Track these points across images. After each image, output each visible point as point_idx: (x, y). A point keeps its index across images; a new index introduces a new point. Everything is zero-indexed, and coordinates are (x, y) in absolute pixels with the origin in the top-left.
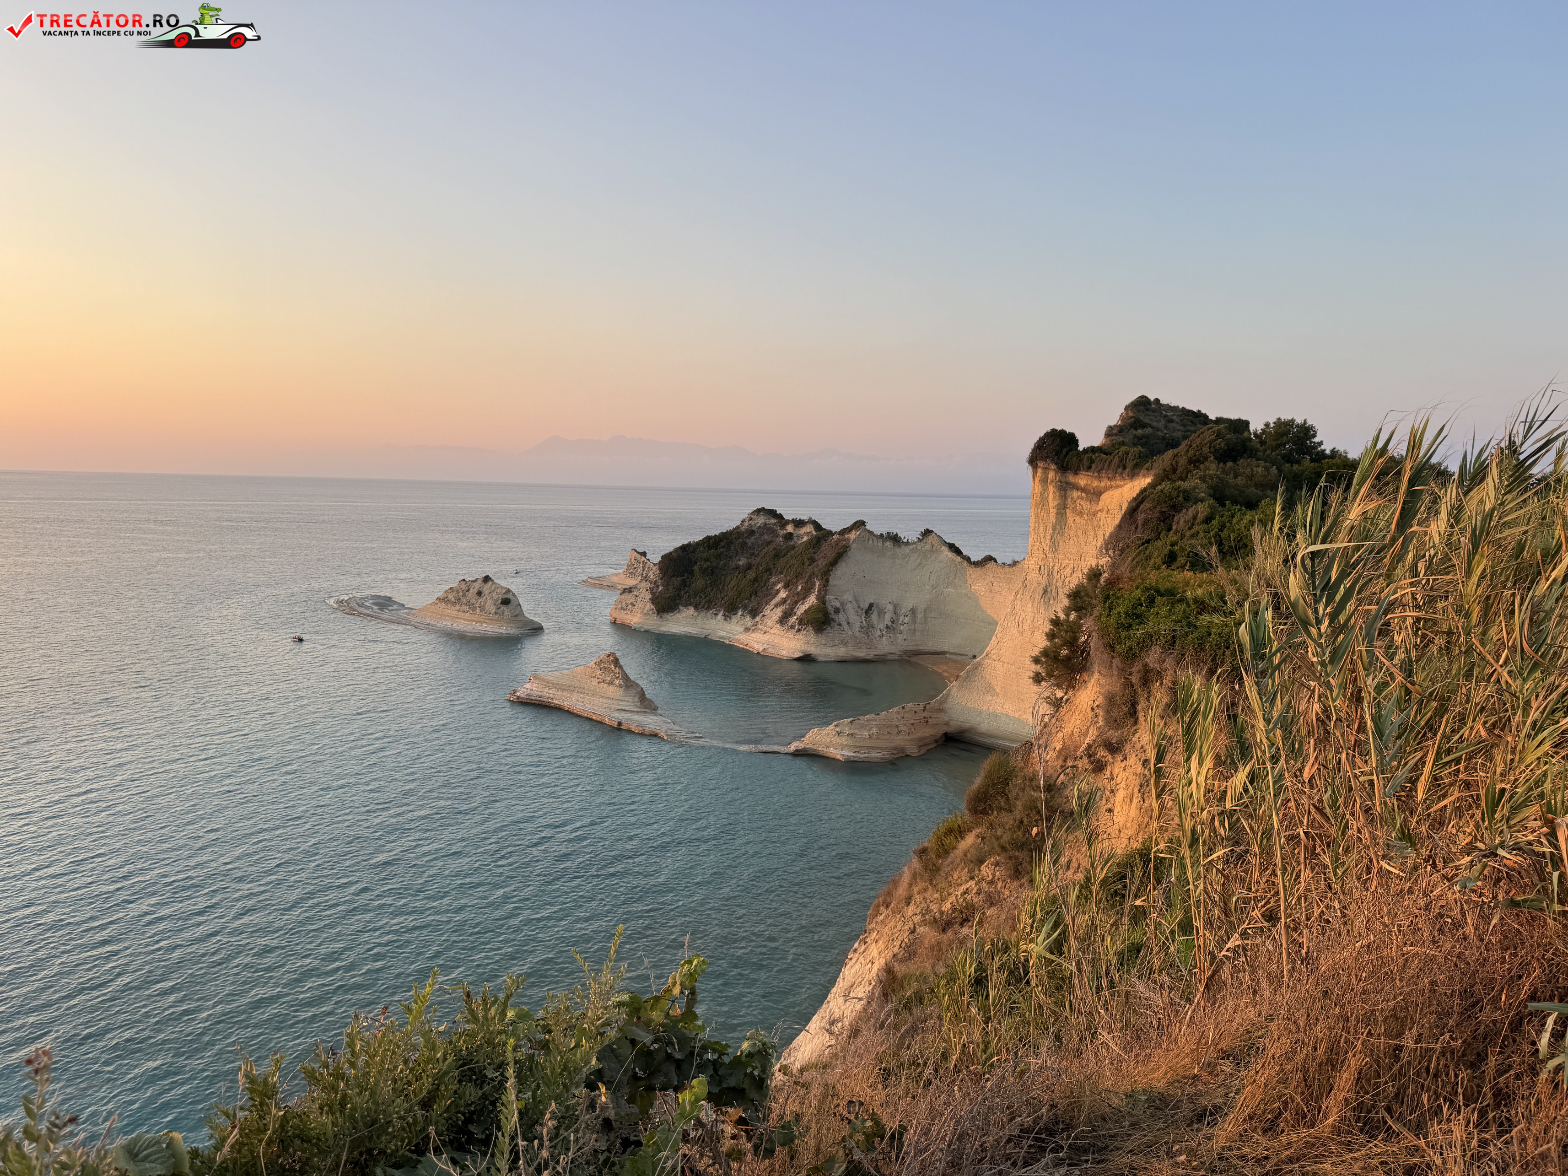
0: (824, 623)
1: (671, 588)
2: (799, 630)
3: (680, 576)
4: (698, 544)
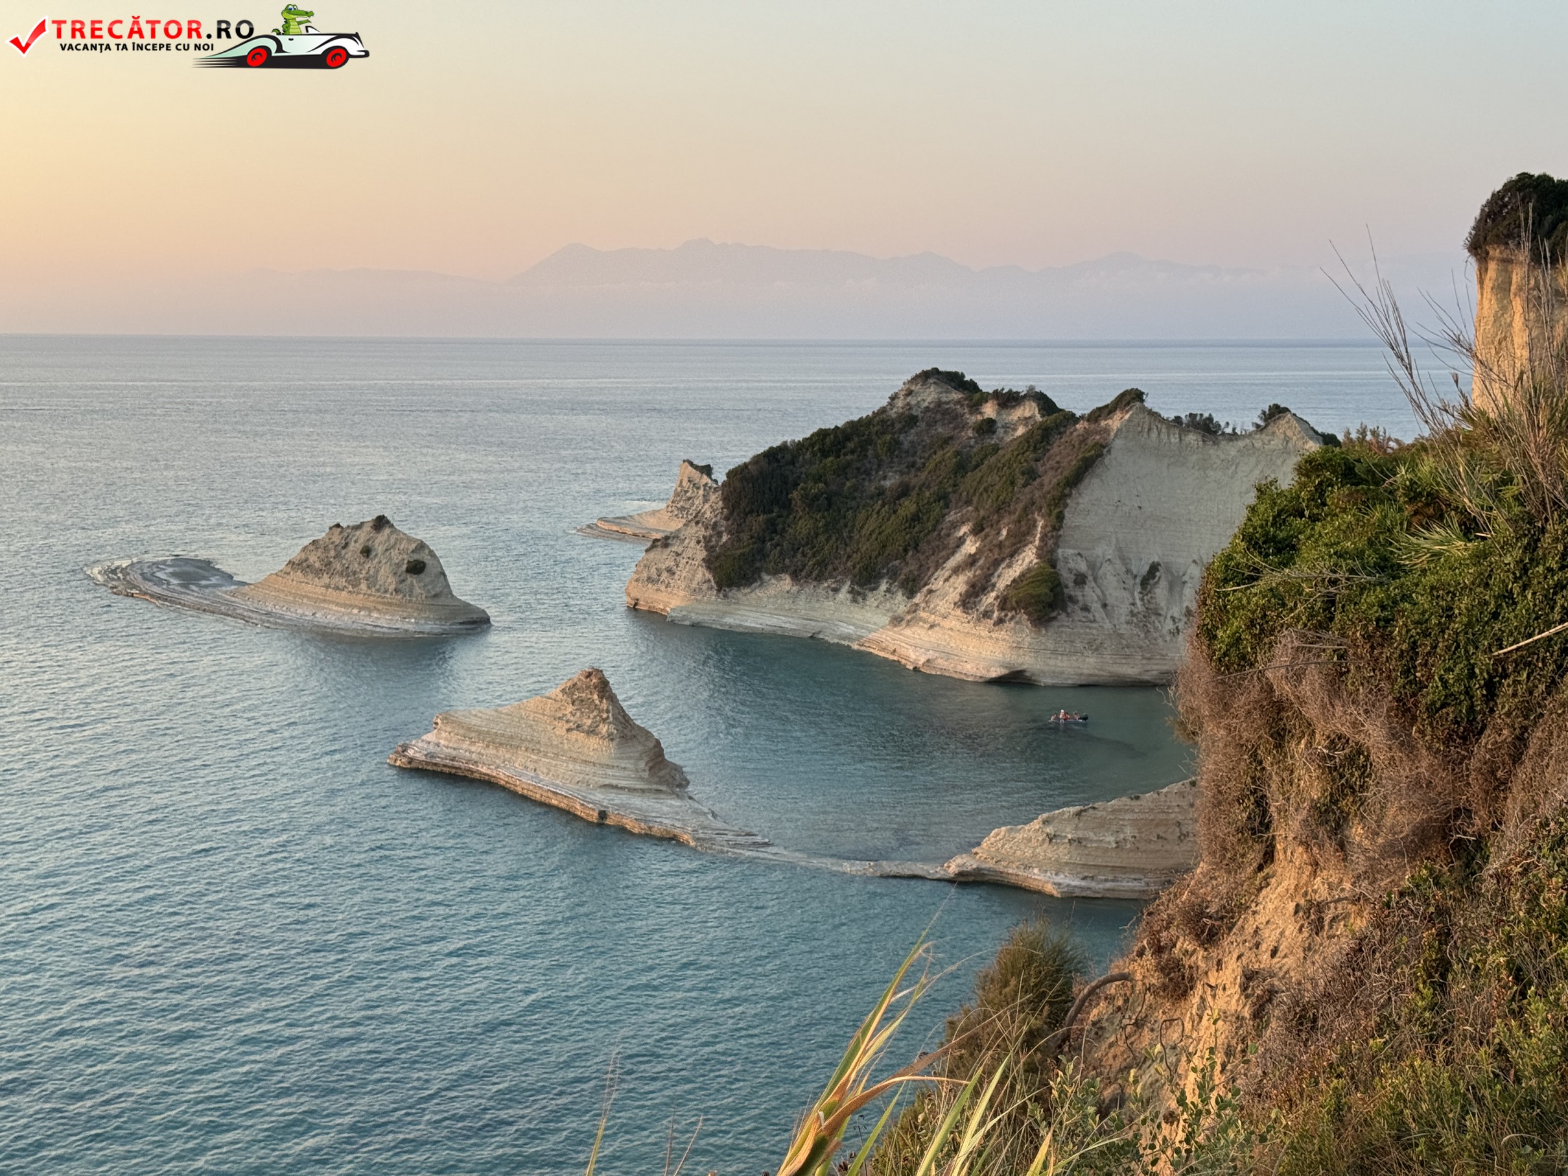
0: (1052, 606)
1: (745, 536)
2: (1000, 621)
3: (764, 512)
4: (801, 446)
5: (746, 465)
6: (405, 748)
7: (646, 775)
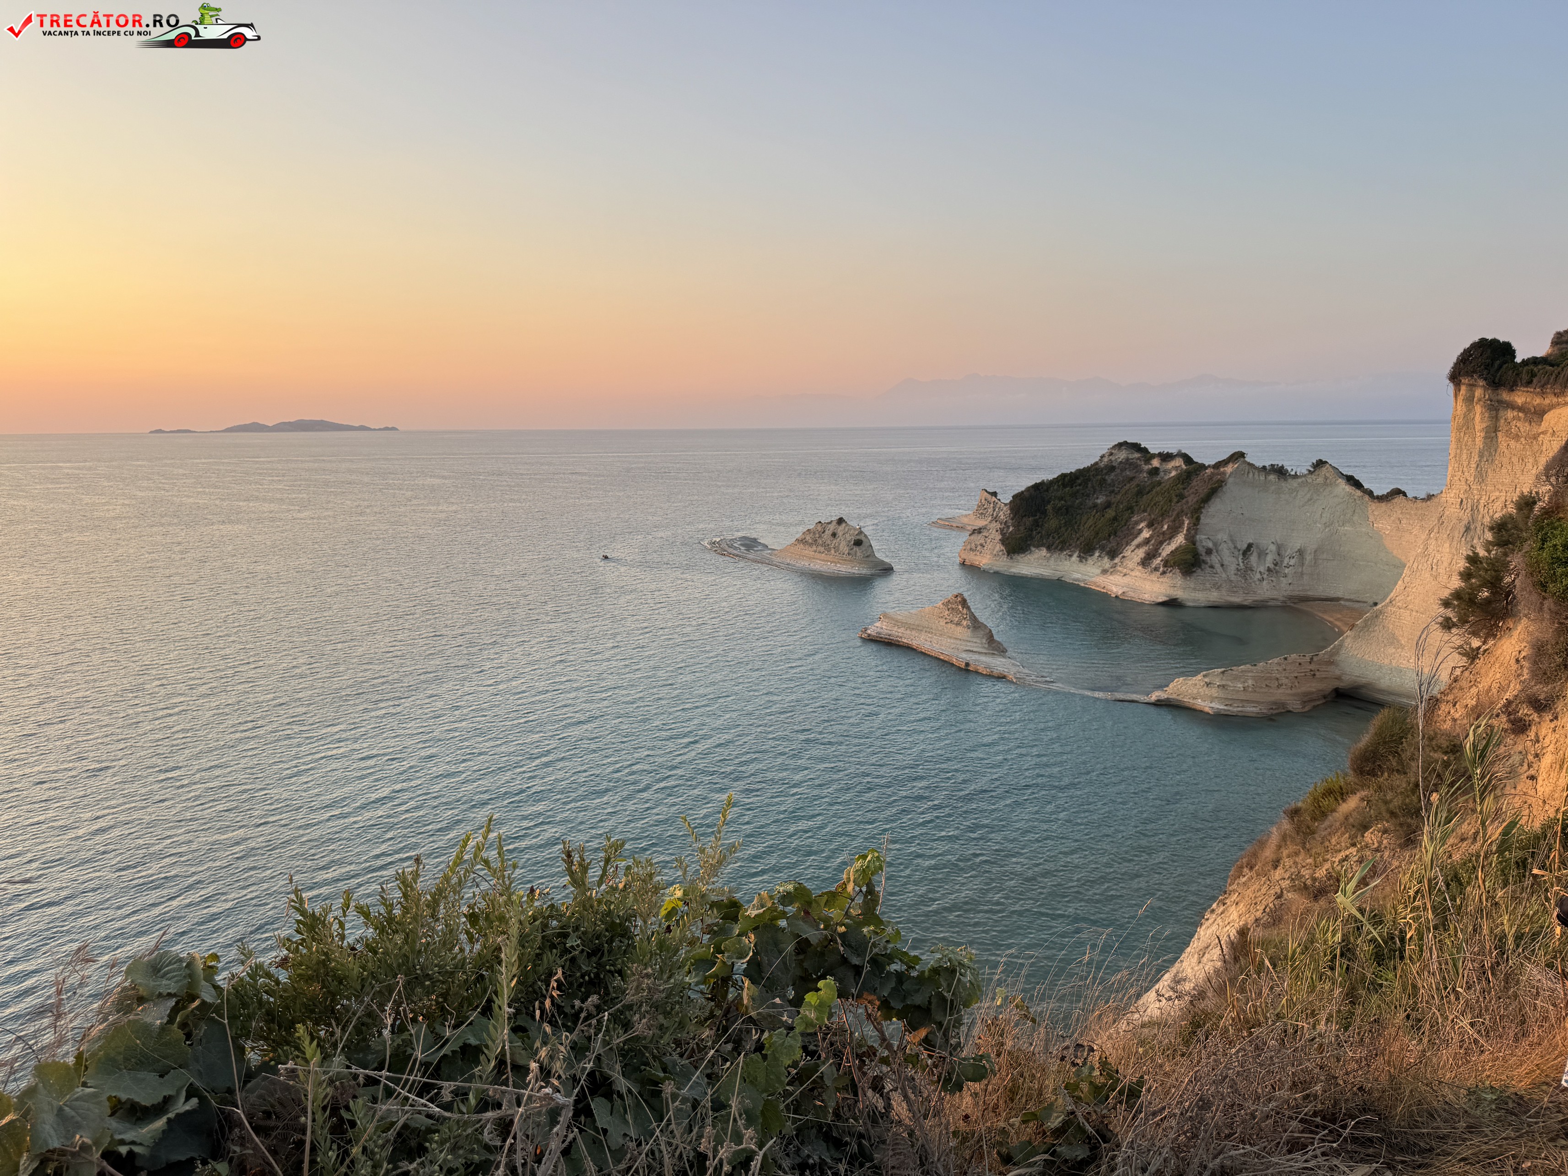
0: (1193, 565)
1: (1022, 528)
2: (1164, 573)
3: (1032, 516)
4: (1052, 482)
5: (1022, 492)
6: (866, 629)
7: (986, 646)
